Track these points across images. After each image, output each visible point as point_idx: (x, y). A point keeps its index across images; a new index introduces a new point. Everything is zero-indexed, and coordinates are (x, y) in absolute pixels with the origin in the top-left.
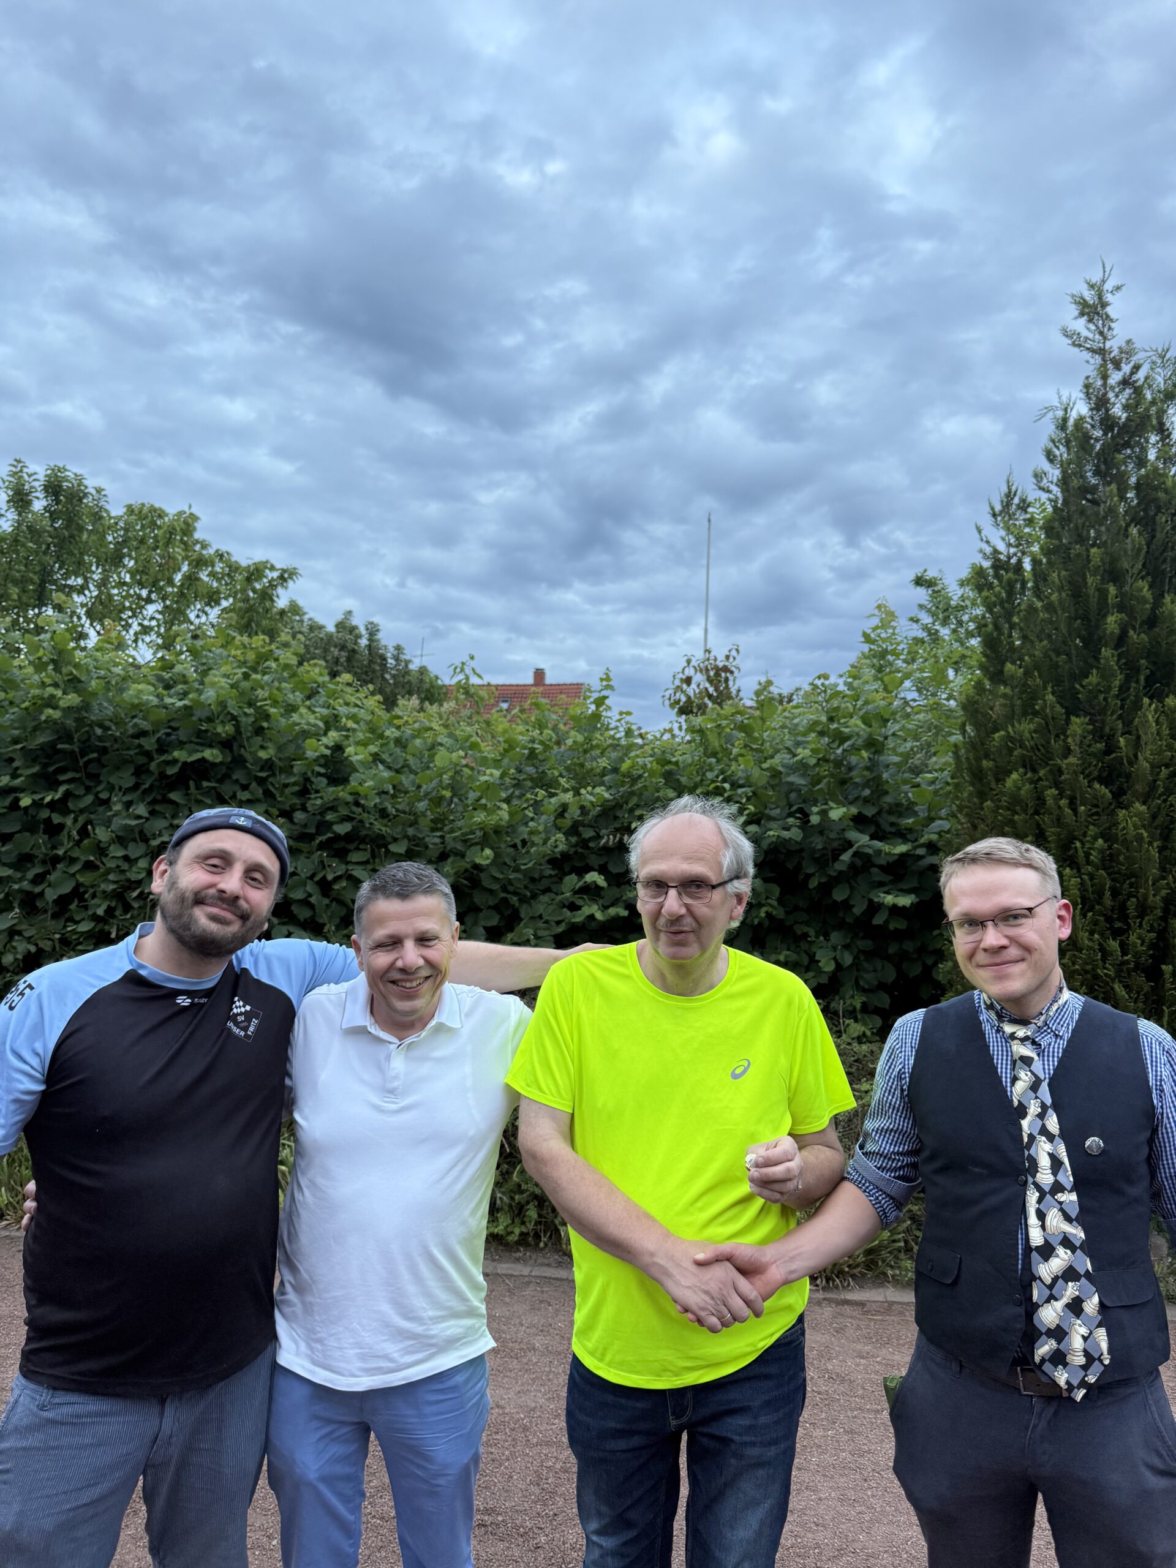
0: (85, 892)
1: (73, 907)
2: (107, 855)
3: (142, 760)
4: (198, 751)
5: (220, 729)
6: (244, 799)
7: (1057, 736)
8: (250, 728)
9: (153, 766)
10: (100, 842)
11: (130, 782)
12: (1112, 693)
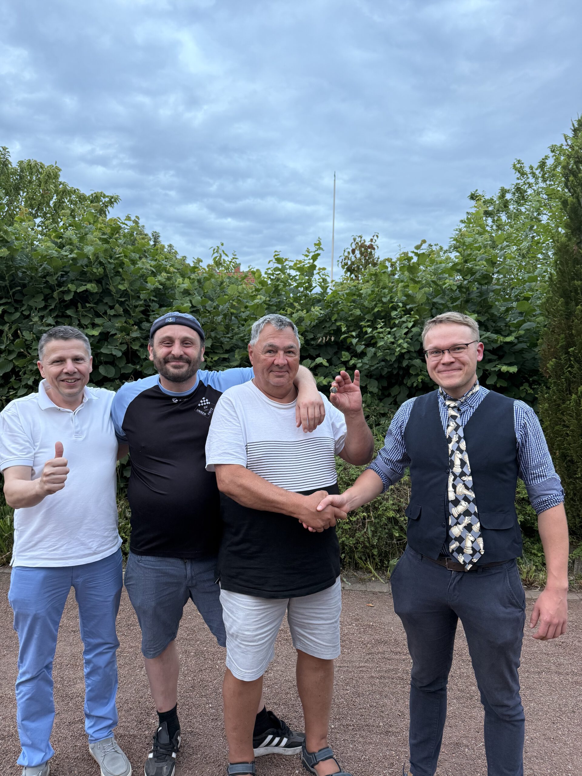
0: (19, 371)
1: (13, 379)
2: (31, 348)
3: (47, 291)
4: (82, 285)
5: (95, 270)
6: (112, 314)
8: (113, 271)
9: (55, 295)
10: (26, 340)
11: (42, 305)
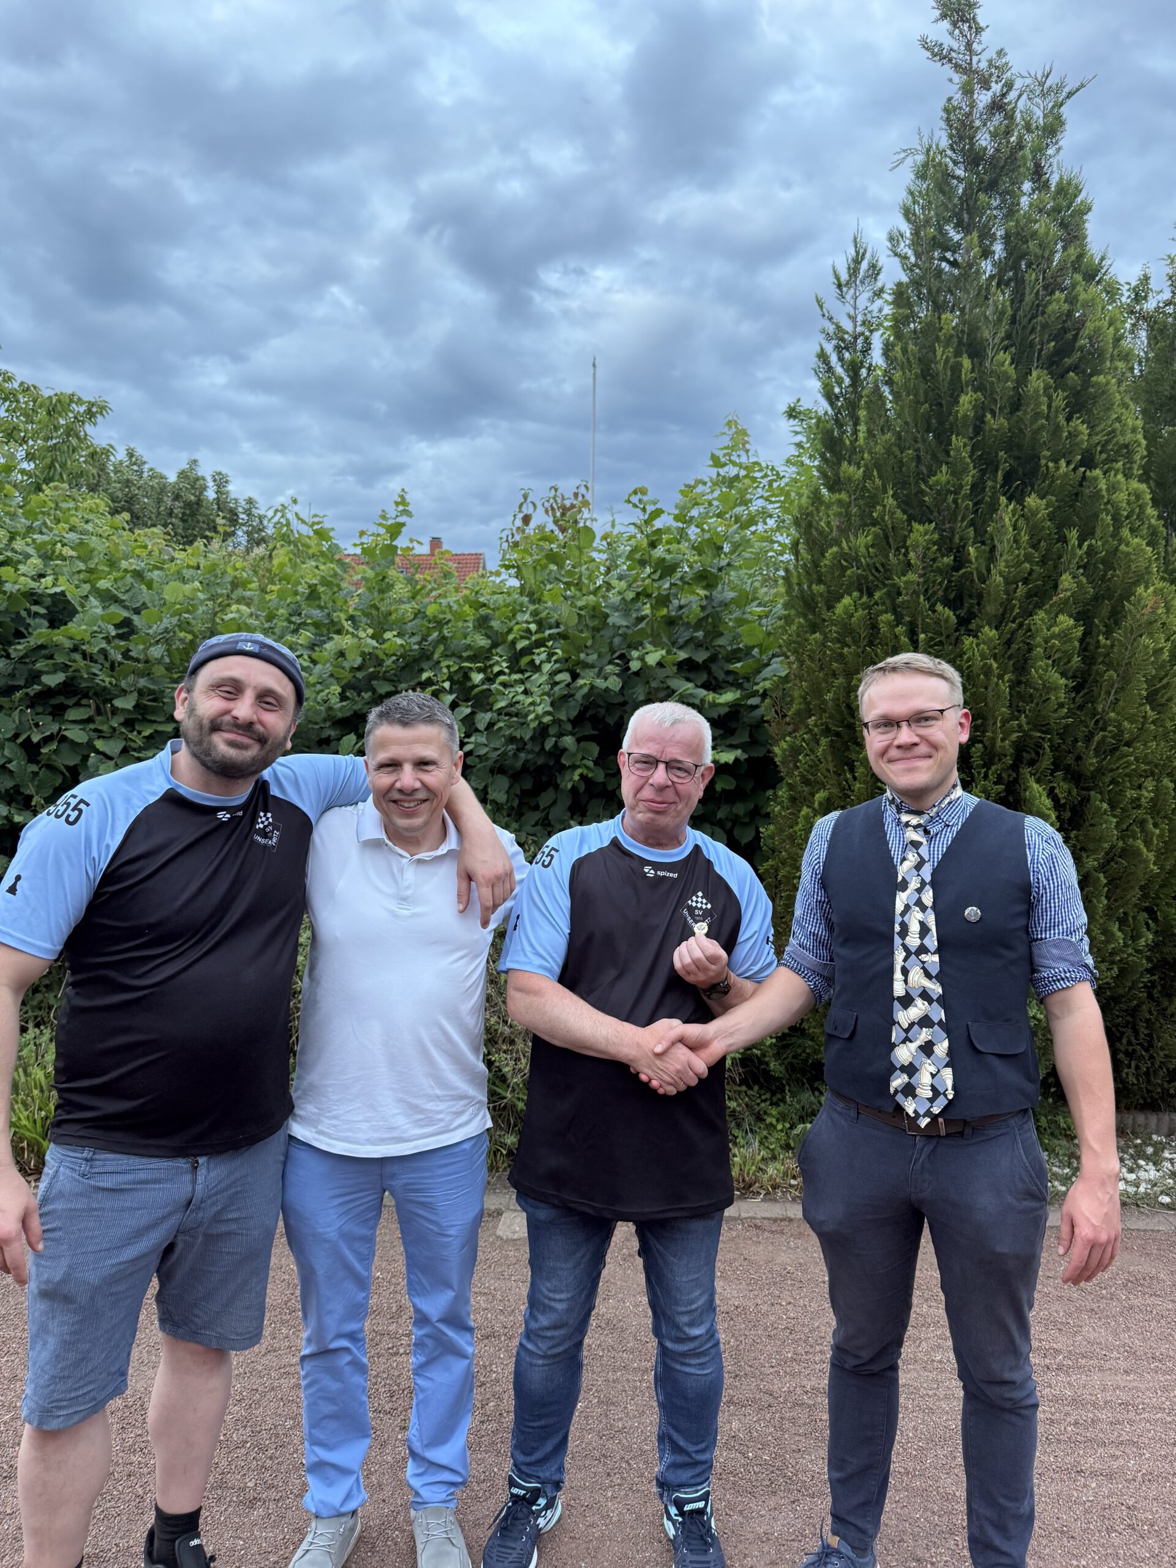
7: (898, 549)
12: (963, 492)
